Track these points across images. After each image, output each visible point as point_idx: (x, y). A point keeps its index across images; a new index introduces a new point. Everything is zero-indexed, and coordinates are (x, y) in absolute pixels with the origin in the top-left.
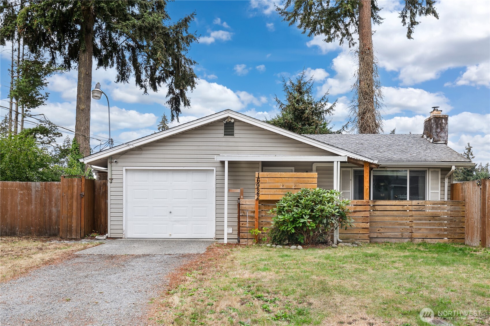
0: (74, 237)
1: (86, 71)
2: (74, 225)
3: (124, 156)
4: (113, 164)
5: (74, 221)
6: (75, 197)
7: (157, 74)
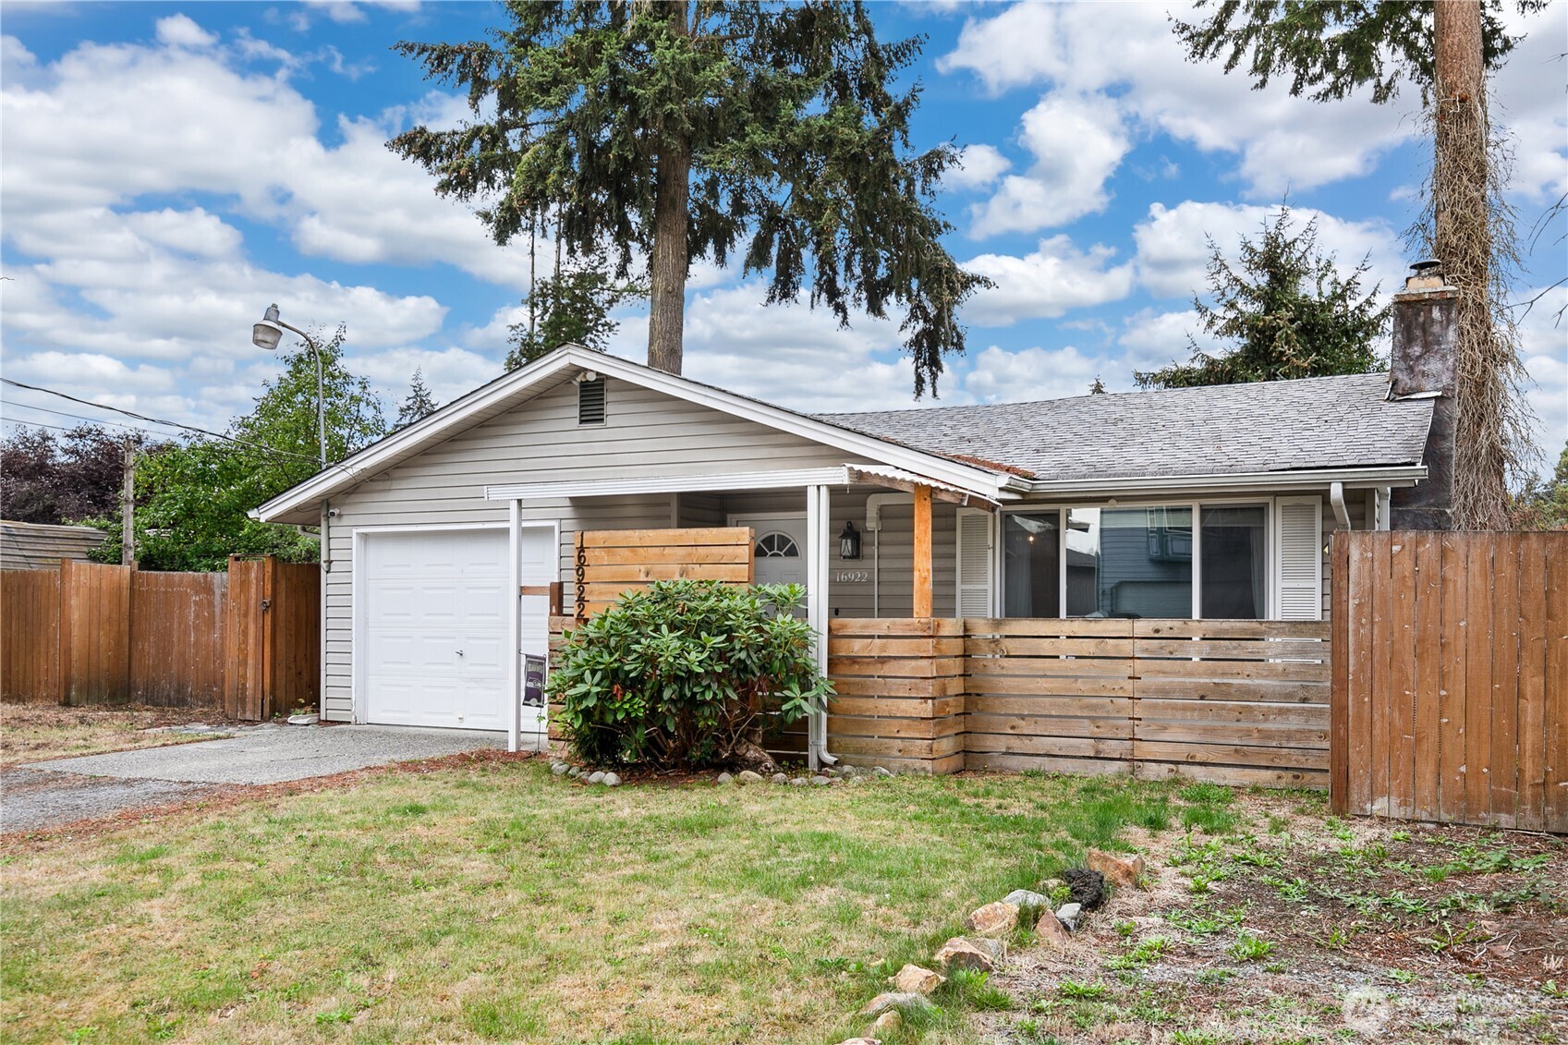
7: (882, 272)
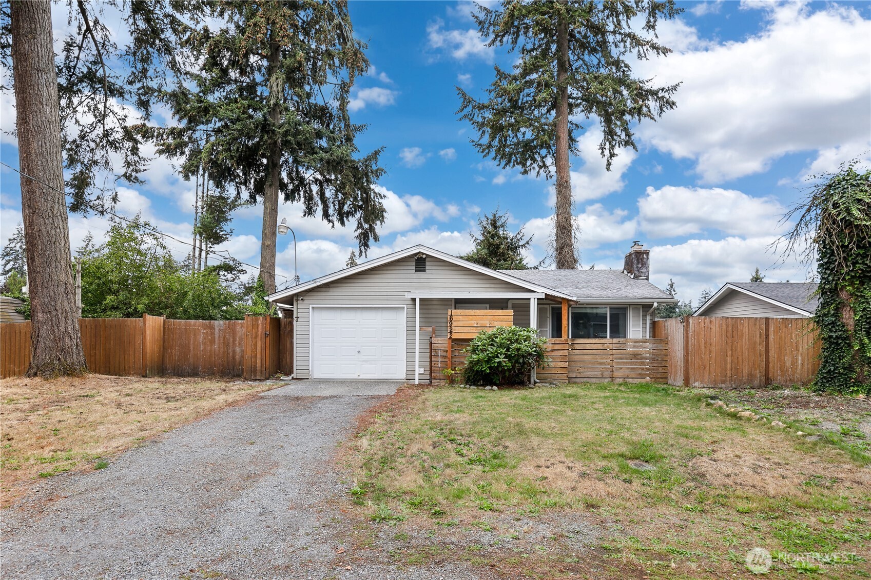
0: (258, 378)
1: (272, 206)
2: (258, 365)
3: (310, 294)
4: (299, 302)
5: (258, 361)
6: (259, 336)
